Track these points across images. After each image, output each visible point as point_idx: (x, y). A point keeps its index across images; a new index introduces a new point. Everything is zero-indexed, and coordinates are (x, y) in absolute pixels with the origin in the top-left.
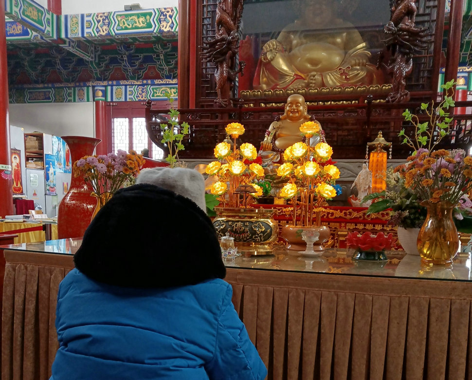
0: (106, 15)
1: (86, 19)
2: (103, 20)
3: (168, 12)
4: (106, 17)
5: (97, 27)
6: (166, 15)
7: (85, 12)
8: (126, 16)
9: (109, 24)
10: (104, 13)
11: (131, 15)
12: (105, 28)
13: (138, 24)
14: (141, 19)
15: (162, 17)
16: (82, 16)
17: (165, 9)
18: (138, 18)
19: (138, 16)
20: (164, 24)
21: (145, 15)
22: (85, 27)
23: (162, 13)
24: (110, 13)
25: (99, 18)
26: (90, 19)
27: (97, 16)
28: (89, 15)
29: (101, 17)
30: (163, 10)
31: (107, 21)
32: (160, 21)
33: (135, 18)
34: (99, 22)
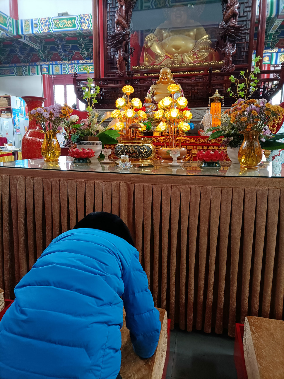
0: (46, 19)
1: (34, 22)
2: (45, 22)
3: (86, 17)
4: (47, 21)
5: (42, 27)
6: (85, 19)
7: (34, 18)
8: (60, 20)
9: (49, 25)
10: (45, 18)
11: (63, 19)
12: (46, 27)
13: (67, 25)
14: (69, 22)
15: (82, 20)
16: (32, 20)
17: (84, 15)
18: (67, 21)
19: (67, 20)
20: (84, 24)
21: (71, 19)
22: (34, 27)
23: (82, 18)
24: (49, 18)
25: (43, 21)
26: (37, 22)
27: (41, 20)
28: (36, 20)
29: (44, 20)
30: (83, 16)
31: (47, 23)
32: (81, 23)
33: (65, 21)
34: (42, 24)
